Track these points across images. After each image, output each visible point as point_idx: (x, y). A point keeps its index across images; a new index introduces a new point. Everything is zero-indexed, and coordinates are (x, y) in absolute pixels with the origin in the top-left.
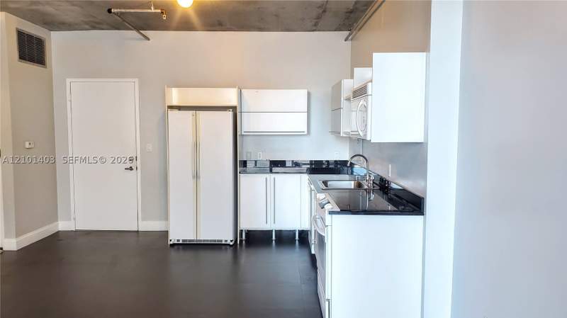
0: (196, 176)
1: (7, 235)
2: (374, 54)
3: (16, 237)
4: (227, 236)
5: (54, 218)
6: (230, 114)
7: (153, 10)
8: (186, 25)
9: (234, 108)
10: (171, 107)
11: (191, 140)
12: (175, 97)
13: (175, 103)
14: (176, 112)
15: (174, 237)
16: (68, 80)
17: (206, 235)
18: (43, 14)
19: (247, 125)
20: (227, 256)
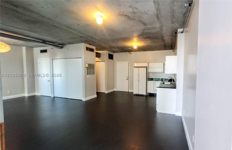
0: (139, 81)
1: (106, 90)
2: (166, 56)
3: (107, 91)
4: (145, 94)
5: (114, 88)
6: (146, 68)
7: (130, 49)
8: (135, 51)
9: (147, 67)
10: (134, 67)
11: (138, 73)
12: (136, 65)
13: (136, 66)
14: (135, 68)
15: (134, 93)
16: (117, 62)
17: (141, 93)
18: (113, 50)
19: (150, 70)
20: (145, 97)
